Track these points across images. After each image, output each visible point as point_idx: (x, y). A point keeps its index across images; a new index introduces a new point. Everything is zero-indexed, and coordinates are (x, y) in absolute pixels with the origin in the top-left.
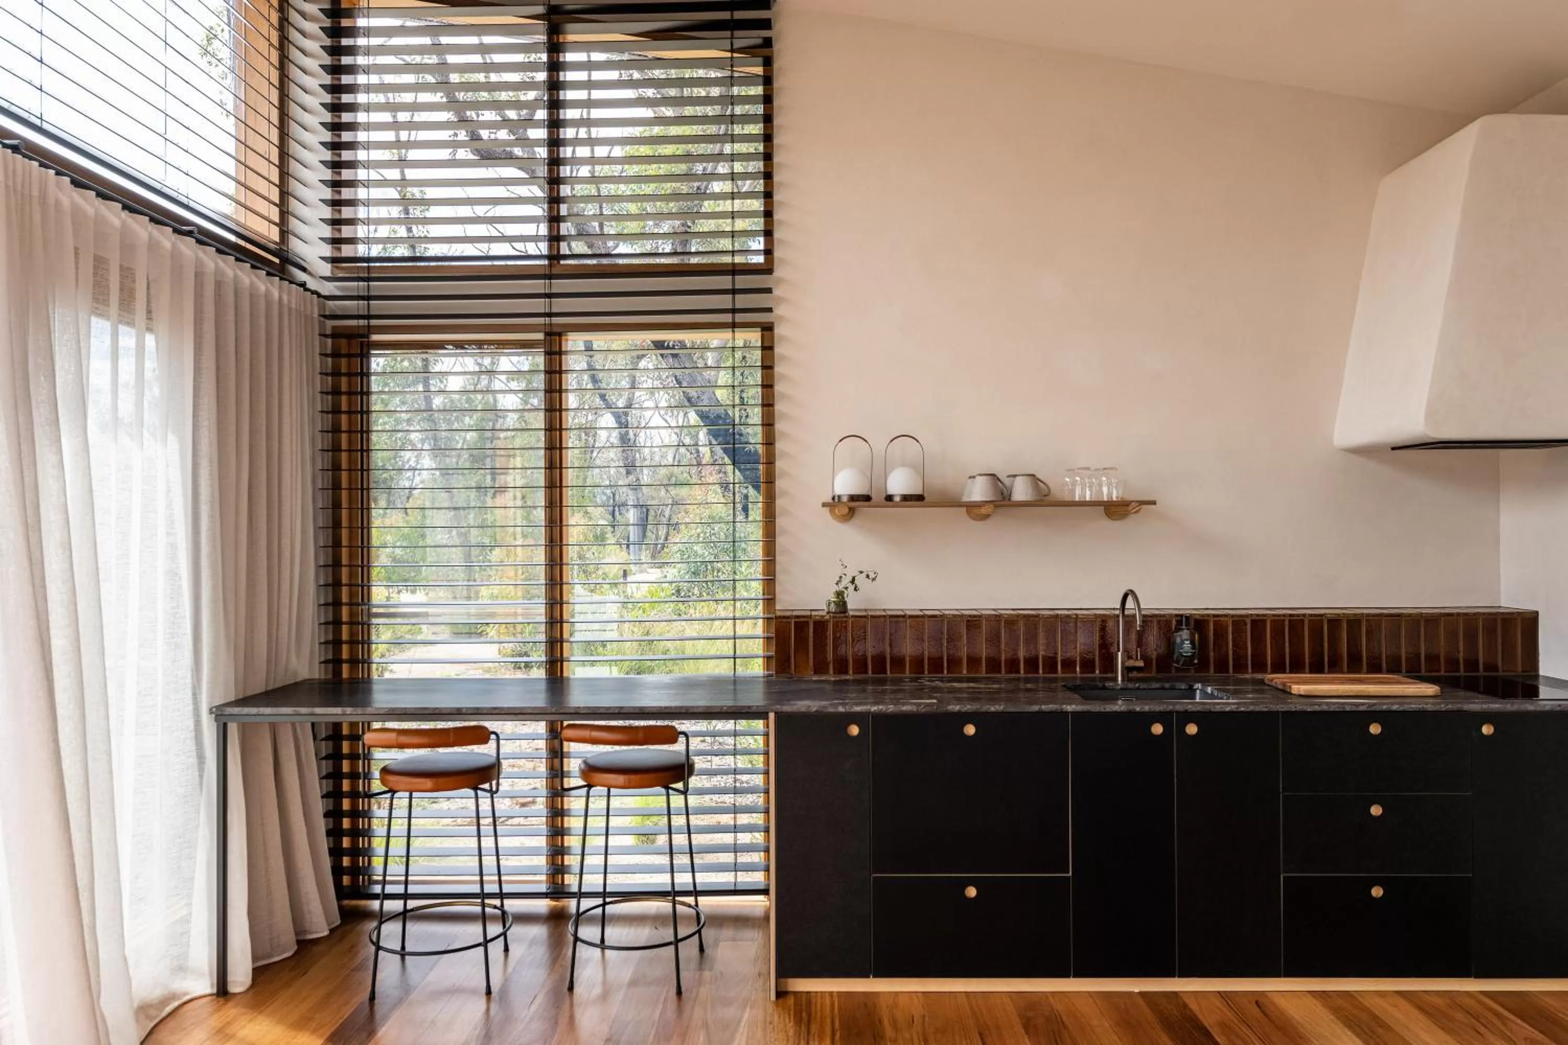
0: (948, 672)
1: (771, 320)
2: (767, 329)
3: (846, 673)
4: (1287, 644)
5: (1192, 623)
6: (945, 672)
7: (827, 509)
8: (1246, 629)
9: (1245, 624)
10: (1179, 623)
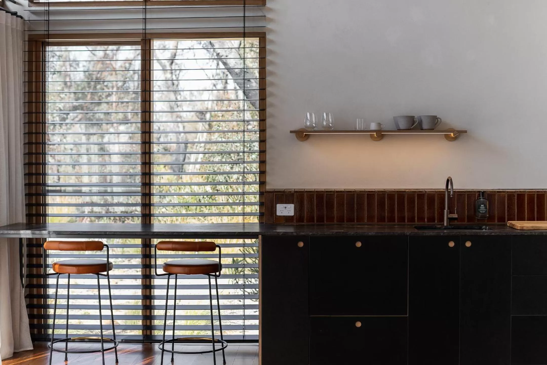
0: (357, 222)
1: (264, 31)
2: (262, 37)
3: (303, 222)
4: (536, 207)
5: (486, 196)
6: (356, 221)
7: (294, 135)
8: (514, 199)
9: (514, 196)
10: (479, 195)
